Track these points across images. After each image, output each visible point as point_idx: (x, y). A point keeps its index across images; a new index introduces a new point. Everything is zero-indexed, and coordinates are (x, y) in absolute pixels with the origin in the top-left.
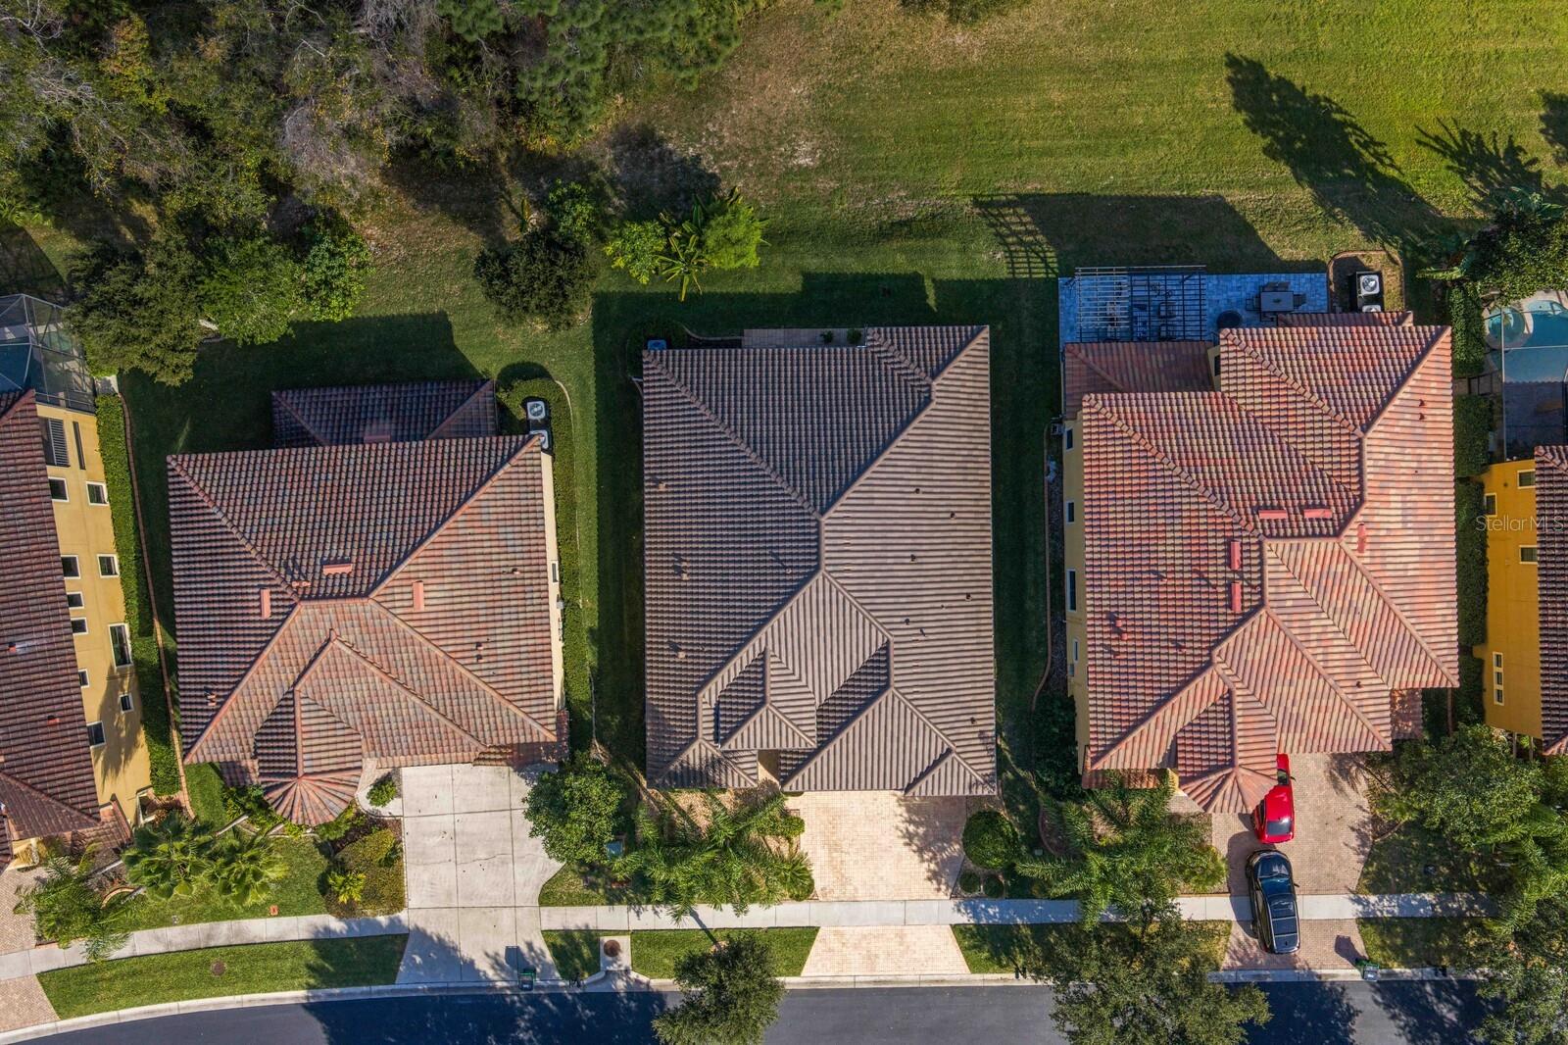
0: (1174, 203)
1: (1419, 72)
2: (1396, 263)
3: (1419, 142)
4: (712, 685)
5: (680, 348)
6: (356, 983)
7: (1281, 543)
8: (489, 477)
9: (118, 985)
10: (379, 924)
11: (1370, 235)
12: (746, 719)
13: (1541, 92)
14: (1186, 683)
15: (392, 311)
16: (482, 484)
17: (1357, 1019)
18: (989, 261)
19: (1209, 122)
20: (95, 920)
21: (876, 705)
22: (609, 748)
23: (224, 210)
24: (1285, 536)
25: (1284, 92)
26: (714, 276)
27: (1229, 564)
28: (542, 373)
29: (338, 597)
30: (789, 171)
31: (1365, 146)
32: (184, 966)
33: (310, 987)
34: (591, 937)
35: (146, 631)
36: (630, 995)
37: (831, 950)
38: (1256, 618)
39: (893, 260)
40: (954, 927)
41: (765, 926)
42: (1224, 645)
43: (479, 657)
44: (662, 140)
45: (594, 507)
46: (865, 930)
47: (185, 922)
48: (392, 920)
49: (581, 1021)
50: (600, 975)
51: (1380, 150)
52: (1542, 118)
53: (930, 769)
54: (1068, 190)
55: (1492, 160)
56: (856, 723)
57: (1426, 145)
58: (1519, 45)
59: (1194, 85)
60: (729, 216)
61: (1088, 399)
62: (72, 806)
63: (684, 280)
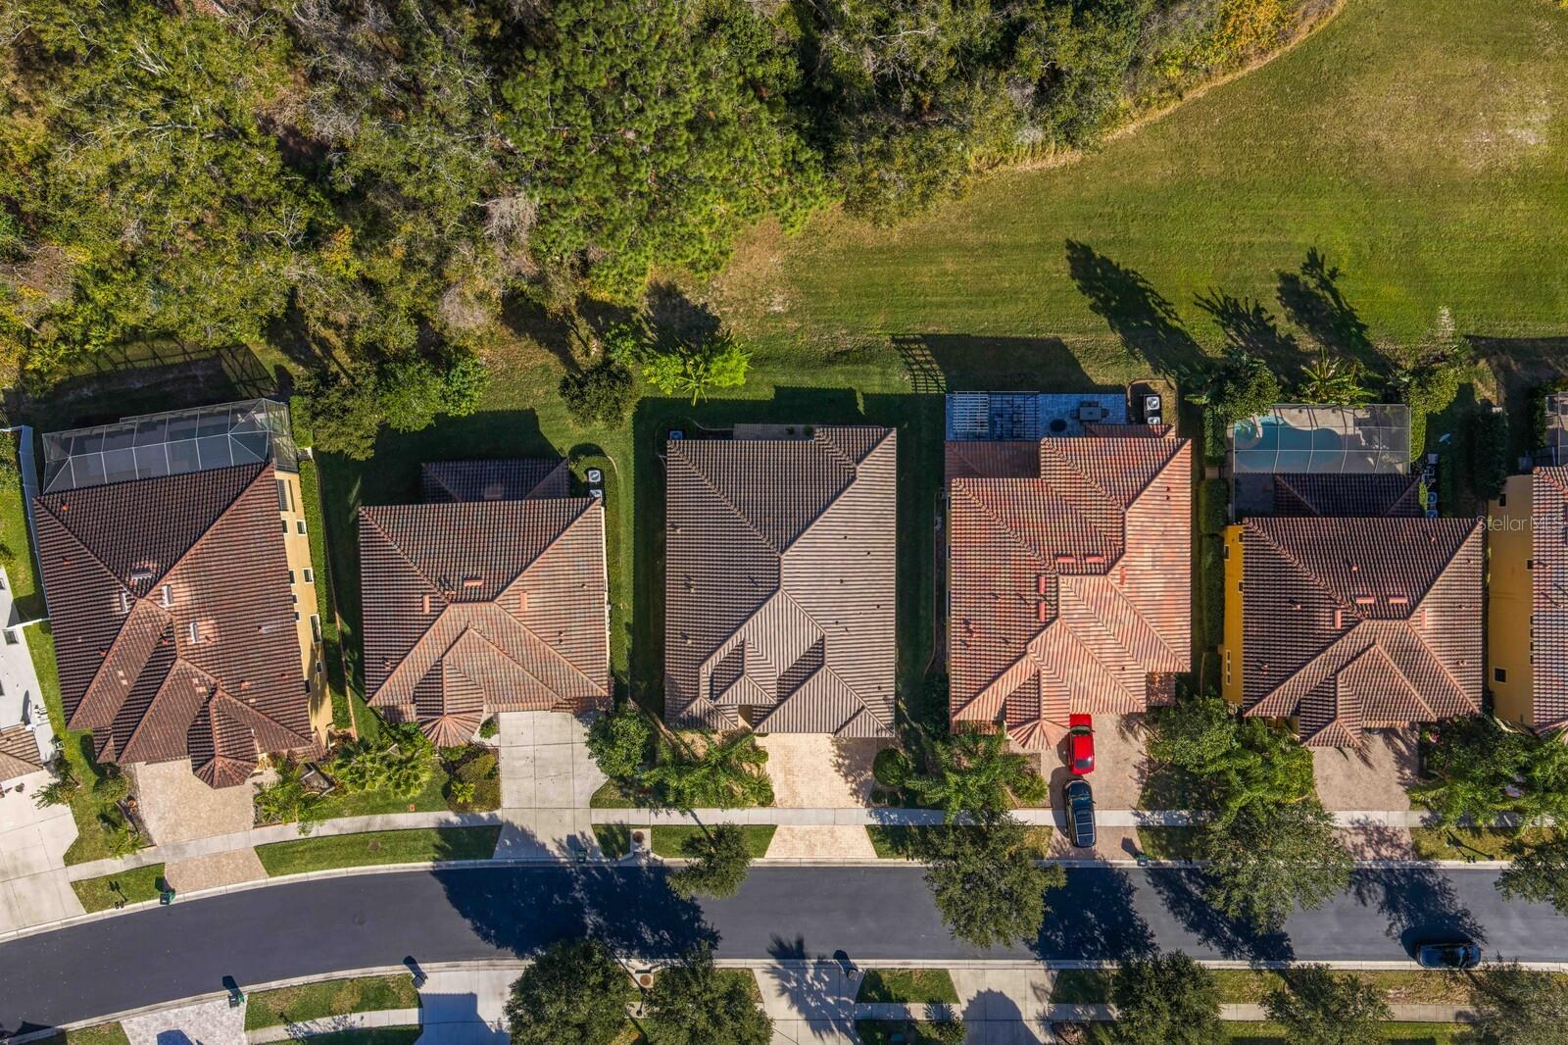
0: (1027, 342)
1: (1198, 255)
2: (1172, 388)
3: (1196, 304)
4: (709, 662)
5: (692, 439)
6: (467, 857)
7: (1070, 578)
8: (568, 525)
9: (308, 856)
10: (482, 818)
11: (1156, 369)
12: (731, 684)
13: (1277, 271)
14: (1010, 665)
15: (498, 407)
16: (564, 530)
17: (1135, 894)
18: (900, 381)
19: (1054, 287)
20: (306, 806)
21: (815, 677)
22: (638, 703)
23: (393, 343)
24: (1073, 574)
25: (1105, 267)
26: (715, 389)
27: (1038, 591)
28: (598, 451)
29: (474, 601)
30: (767, 315)
31: (1159, 305)
32: (351, 844)
33: (435, 860)
34: (624, 829)
35: (331, 620)
36: (650, 868)
37: (785, 841)
38: (1054, 625)
39: (835, 379)
40: (867, 827)
41: (741, 824)
42: (1034, 642)
43: (561, 641)
44: (681, 293)
45: (632, 542)
46: (808, 828)
47: (351, 815)
48: (491, 816)
49: (617, 886)
50: (630, 855)
51: (1169, 308)
52: (1279, 289)
53: (851, 719)
54: (956, 332)
55: (1245, 317)
56: (802, 688)
57: (1200, 305)
58: (1264, 238)
59: (1044, 260)
60: (726, 355)
61: (955, 482)
62: (295, 732)
63: (696, 391)
